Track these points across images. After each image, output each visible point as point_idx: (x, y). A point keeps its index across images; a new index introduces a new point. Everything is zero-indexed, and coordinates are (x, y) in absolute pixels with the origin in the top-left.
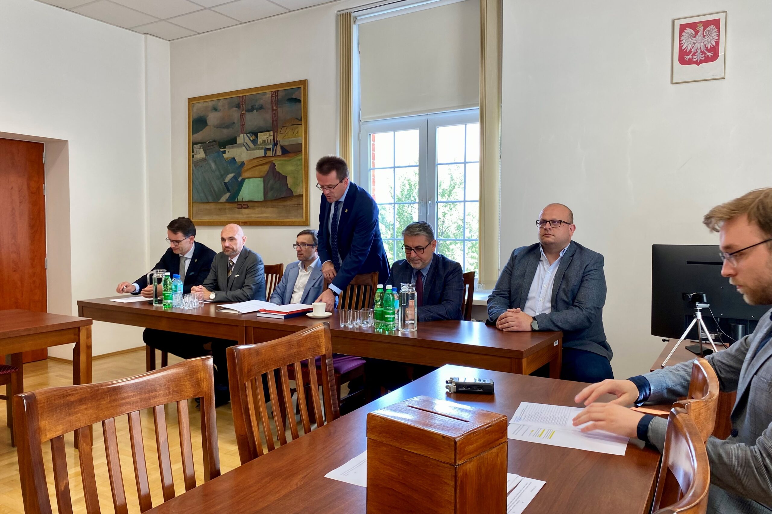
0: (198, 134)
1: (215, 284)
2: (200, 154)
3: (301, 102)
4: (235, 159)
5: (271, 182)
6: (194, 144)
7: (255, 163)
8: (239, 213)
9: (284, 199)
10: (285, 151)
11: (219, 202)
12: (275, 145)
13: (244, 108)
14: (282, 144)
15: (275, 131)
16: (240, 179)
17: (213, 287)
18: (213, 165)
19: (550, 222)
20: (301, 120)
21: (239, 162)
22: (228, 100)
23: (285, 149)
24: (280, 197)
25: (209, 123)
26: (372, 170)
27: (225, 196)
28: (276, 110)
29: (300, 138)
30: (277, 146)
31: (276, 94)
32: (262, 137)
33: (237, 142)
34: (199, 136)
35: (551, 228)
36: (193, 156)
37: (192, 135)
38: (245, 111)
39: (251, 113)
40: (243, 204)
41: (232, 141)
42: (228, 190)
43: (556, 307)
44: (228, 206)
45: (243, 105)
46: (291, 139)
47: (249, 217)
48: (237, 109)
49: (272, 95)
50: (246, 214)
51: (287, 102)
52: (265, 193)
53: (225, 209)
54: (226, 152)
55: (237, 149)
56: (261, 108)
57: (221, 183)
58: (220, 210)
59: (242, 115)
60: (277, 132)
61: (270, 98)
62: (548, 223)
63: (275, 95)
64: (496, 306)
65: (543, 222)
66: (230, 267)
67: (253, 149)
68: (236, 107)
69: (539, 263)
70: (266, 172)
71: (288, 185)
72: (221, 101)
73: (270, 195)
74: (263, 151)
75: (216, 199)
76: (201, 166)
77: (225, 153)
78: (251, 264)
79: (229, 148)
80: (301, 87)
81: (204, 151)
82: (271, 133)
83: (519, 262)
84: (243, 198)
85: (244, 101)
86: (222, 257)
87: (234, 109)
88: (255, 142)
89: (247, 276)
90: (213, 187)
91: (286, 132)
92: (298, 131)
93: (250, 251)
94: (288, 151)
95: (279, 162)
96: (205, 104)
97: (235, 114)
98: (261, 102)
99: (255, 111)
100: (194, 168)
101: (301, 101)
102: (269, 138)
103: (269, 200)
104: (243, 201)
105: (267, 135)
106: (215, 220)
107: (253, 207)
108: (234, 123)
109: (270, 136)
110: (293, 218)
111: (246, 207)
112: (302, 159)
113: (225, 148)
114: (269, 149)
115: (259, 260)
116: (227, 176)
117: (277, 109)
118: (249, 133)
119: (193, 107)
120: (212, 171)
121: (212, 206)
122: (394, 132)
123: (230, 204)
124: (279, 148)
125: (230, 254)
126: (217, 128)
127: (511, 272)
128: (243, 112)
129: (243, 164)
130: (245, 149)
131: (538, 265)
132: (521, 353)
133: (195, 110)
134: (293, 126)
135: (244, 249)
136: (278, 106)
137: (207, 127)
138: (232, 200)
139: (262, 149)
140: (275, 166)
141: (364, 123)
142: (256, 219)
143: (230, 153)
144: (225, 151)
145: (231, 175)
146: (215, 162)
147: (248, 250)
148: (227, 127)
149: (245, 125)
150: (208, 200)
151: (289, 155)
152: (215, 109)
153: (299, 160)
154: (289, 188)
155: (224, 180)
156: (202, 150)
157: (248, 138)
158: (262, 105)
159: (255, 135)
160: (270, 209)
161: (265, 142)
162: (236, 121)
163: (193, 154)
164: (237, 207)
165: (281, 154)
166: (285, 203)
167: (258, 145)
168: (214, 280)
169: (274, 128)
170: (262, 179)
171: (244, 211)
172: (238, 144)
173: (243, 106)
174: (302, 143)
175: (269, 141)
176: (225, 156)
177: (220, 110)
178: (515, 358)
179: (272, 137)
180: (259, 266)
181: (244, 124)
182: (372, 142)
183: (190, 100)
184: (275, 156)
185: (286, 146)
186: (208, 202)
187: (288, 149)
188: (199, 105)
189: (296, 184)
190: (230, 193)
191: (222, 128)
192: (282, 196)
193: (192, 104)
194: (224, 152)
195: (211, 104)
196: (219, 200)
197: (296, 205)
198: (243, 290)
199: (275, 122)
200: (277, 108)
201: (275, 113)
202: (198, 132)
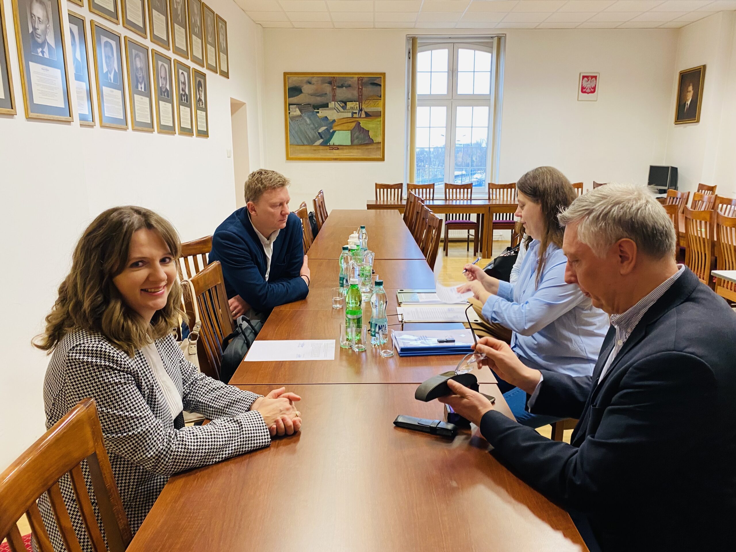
2: (296, 112)
3: (381, 86)
4: (327, 118)
5: (357, 134)
6: (289, 105)
7: (344, 121)
8: (330, 153)
9: (367, 144)
10: (368, 115)
11: (314, 145)
12: (360, 111)
13: (335, 84)
14: (366, 110)
15: (360, 102)
16: (331, 131)
18: (308, 121)
20: (381, 97)
21: (331, 119)
22: (322, 78)
23: (367, 113)
25: (303, 92)
27: (319, 141)
28: (362, 89)
29: (380, 108)
32: (349, 105)
34: (294, 100)
36: (289, 113)
37: (289, 97)
38: (335, 87)
39: (341, 88)
40: (334, 147)
41: (325, 106)
42: (322, 138)
44: (321, 147)
45: (334, 82)
46: (373, 108)
47: (338, 155)
48: (329, 85)
49: (358, 78)
50: (336, 153)
51: (370, 85)
52: (352, 141)
53: (319, 150)
54: (320, 112)
55: (329, 111)
56: (350, 86)
57: (315, 133)
58: (314, 150)
59: (333, 89)
60: (362, 103)
61: (357, 81)
63: (361, 79)
67: (343, 112)
70: (353, 127)
71: (370, 136)
72: (315, 77)
73: (356, 142)
74: (351, 114)
75: (311, 142)
76: (298, 120)
79: (322, 110)
80: (381, 77)
81: (299, 110)
82: (358, 103)
84: (334, 143)
85: (335, 80)
87: (327, 85)
88: (344, 108)
90: (308, 135)
91: (369, 104)
92: (378, 104)
95: (363, 122)
96: (300, 79)
97: (328, 88)
98: (350, 83)
99: (344, 88)
100: (290, 121)
102: (356, 106)
103: (355, 145)
104: (334, 145)
105: (354, 104)
106: (310, 157)
107: (342, 149)
108: (326, 94)
109: (356, 104)
110: (372, 156)
111: (336, 148)
112: (380, 121)
113: (318, 110)
114: (356, 113)
116: (320, 128)
118: (340, 101)
119: (288, 78)
120: (307, 124)
121: (308, 148)
123: (323, 147)
124: (363, 113)
126: (312, 96)
129: (334, 121)
130: (336, 112)
133: (290, 81)
134: (374, 100)
136: (363, 87)
137: (302, 94)
138: (325, 144)
139: (350, 112)
140: (360, 123)
142: (344, 156)
143: (322, 113)
146: (310, 119)
148: (320, 96)
149: (336, 96)
150: (303, 143)
151: (371, 117)
152: (310, 83)
153: (378, 121)
154: (371, 138)
155: (318, 131)
156: (297, 109)
157: (338, 105)
159: (344, 103)
160: (356, 151)
161: (352, 108)
162: (328, 93)
163: (289, 111)
164: (328, 149)
165: (364, 116)
166: (367, 147)
167: (347, 110)
169: (360, 100)
170: (350, 132)
171: (335, 151)
172: (330, 108)
174: (381, 111)
175: (355, 108)
176: (319, 115)
177: (314, 84)
179: (358, 106)
183: (285, 74)
184: (360, 117)
185: (369, 112)
186: (304, 145)
187: (370, 114)
188: (295, 78)
189: (376, 136)
191: (315, 96)
192: (365, 143)
193: (288, 76)
194: (318, 112)
195: (306, 78)
196: (314, 143)
197: (375, 149)
199: (360, 96)
201: (360, 91)
202: (294, 96)
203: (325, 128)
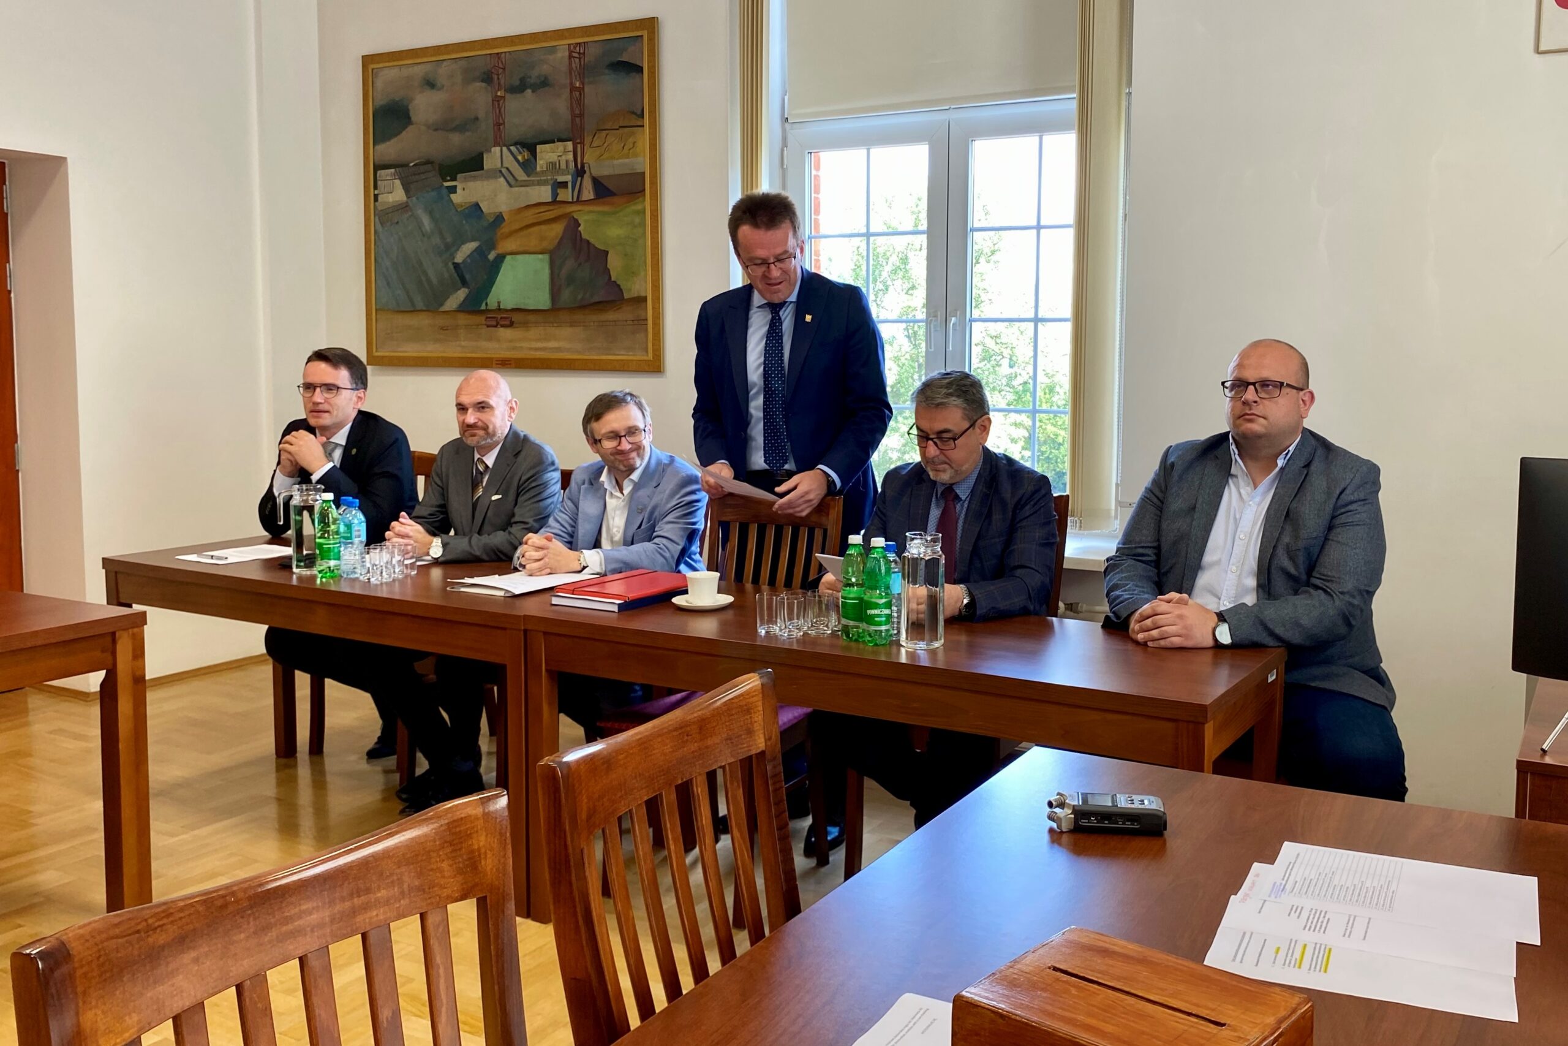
0: (388, 143)
1: (442, 516)
2: (395, 194)
3: (642, 73)
4: (480, 208)
5: (570, 264)
6: (377, 168)
7: (530, 216)
8: (490, 339)
9: (600, 306)
10: (603, 190)
11: (442, 309)
12: (578, 177)
13: (502, 82)
14: (597, 172)
15: (578, 141)
16: (492, 256)
17: (437, 524)
18: (427, 222)
19: (1257, 385)
20: (643, 117)
21: (490, 213)
22: (463, 63)
23: (600, 183)
24: (593, 301)
25: (413, 119)
26: (813, 240)
27: (455, 296)
28: (581, 90)
29: (640, 159)
30: (582, 177)
31: (582, 51)
32: (547, 154)
33: (485, 167)
34: (391, 149)
35: (1258, 399)
36: (376, 197)
37: (374, 146)
38: (503, 90)
39: (518, 95)
40: (499, 317)
41: (473, 164)
42: (464, 283)
43: (1269, 589)
44: (463, 319)
45: (498, 75)
46: (616, 162)
47: (515, 348)
48: (484, 84)
49: (571, 52)
50: (506, 340)
51: (607, 71)
52: (555, 294)
53: (457, 325)
54: (459, 190)
55: (485, 183)
56: (544, 83)
57: (446, 265)
58: (442, 329)
59: (497, 100)
60: (582, 143)
61: (567, 60)
62: (1251, 387)
63: (579, 53)
64: (1127, 585)
65: (1240, 384)
66: (479, 476)
67: (524, 184)
68: (482, 81)
69: (1227, 481)
70: (557, 241)
71: (611, 273)
72: (445, 63)
73: (566, 295)
74: (549, 188)
75: (433, 303)
76: (397, 223)
77: (455, 192)
78: (531, 468)
79: (466, 180)
80: (642, 36)
81: (402, 185)
82: (570, 145)
83: (1181, 478)
84: (499, 303)
85: (501, 65)
86: (457, 452)
87: (478, 84)
88: (528, 166)
89: (521, 499)
90: (425, 273)
91: (606, 145)
92: (634, 143)
93: (526, 439)
94: (608, 190)
95: (586, 217)
96: (405, 73)
97: (480, 97)
98: (545, 69)
99: (529, 91)
100: (379, 227)
101: (642, 68)
102: (563, 157)
103: (564, 309)
104: (499, 309)
105: (559, 150)
106: (430, 355)
107: (525, 325)
108: (477, 119)
109: (565, 152)
110: (622, 353)
111: (507, 323)
112: (644, 212)
113: (454, 179)
114: (564, 185)
115: (550, 460)
116: (459, 247)
117: (583, 88)
118: (515, 144)
119: (375, 74)
120: (424, 235)
121: (423, 321)
122: (868, 150)
123: (470, 316)
124: (587, 183)
125: (478, 442)
126: (436, 130)
127: (1162, 502)
128: (499, 94)
129: (499, 218)
130: (506, 183)
131: (1227, 487)
132: (1203, 709)
133: (379, 84)
134: (621, 131)
135: (511, 432)
136: (586, 80)
137: (410, 128)
138: (473, 306)
139: (545, 183)
140: (579, 225)
141: (794, 125)
142: (532, 353)
143: (467, 191)
144: (455, 187)
145: (470, 247)
146: (431, 213)
147: (522, 434)
148: (461, 128)
149: (504, 123)
150: (413, 305)
151: (615, 199)
152: (430, 84)
153: (638, 212)
154: (613, 279)
155: (454, 258)
156: (398, 182)
157: (511, 157)
158: (546, 78)
159: (529, 150)
160: (567, 331)
161: (553, 167)
162: (481, 114)
163: (376, 192)
164: (484, 322)
165: (592, 197)
166: (603, 317)
167: (536, 173)
168: (440, 506)
169: (575, 134)
170: (546, 257)
171: (505, 333)
172: (488, 171)
173: (498, 79)
174: (644, 173)
175: (563, 166)
176: (456, 198)
177: (443, 86)
178: (1188, 722)
179: (571, 156)
180: (549, 475)
181: (501, 121)
182: (814, 172)
183: (368, 61)
184: (578, 201)
185: (603, 177)
186: (414, 311)
187: (610, 185)
188: (389, 74)
189: (631, 272)
190: (468, 288)
191: (447, 131)
192: (596, 299)
193: (373, 69)
194: (453, 190)
195: (419, 71)
196: (442, 305)
197: (631, 323)
198: (510, 533)
199: (578, 120)
200: (583, 83)
201: (577, 96)
202: (389, 139)
203: (471, 246)
